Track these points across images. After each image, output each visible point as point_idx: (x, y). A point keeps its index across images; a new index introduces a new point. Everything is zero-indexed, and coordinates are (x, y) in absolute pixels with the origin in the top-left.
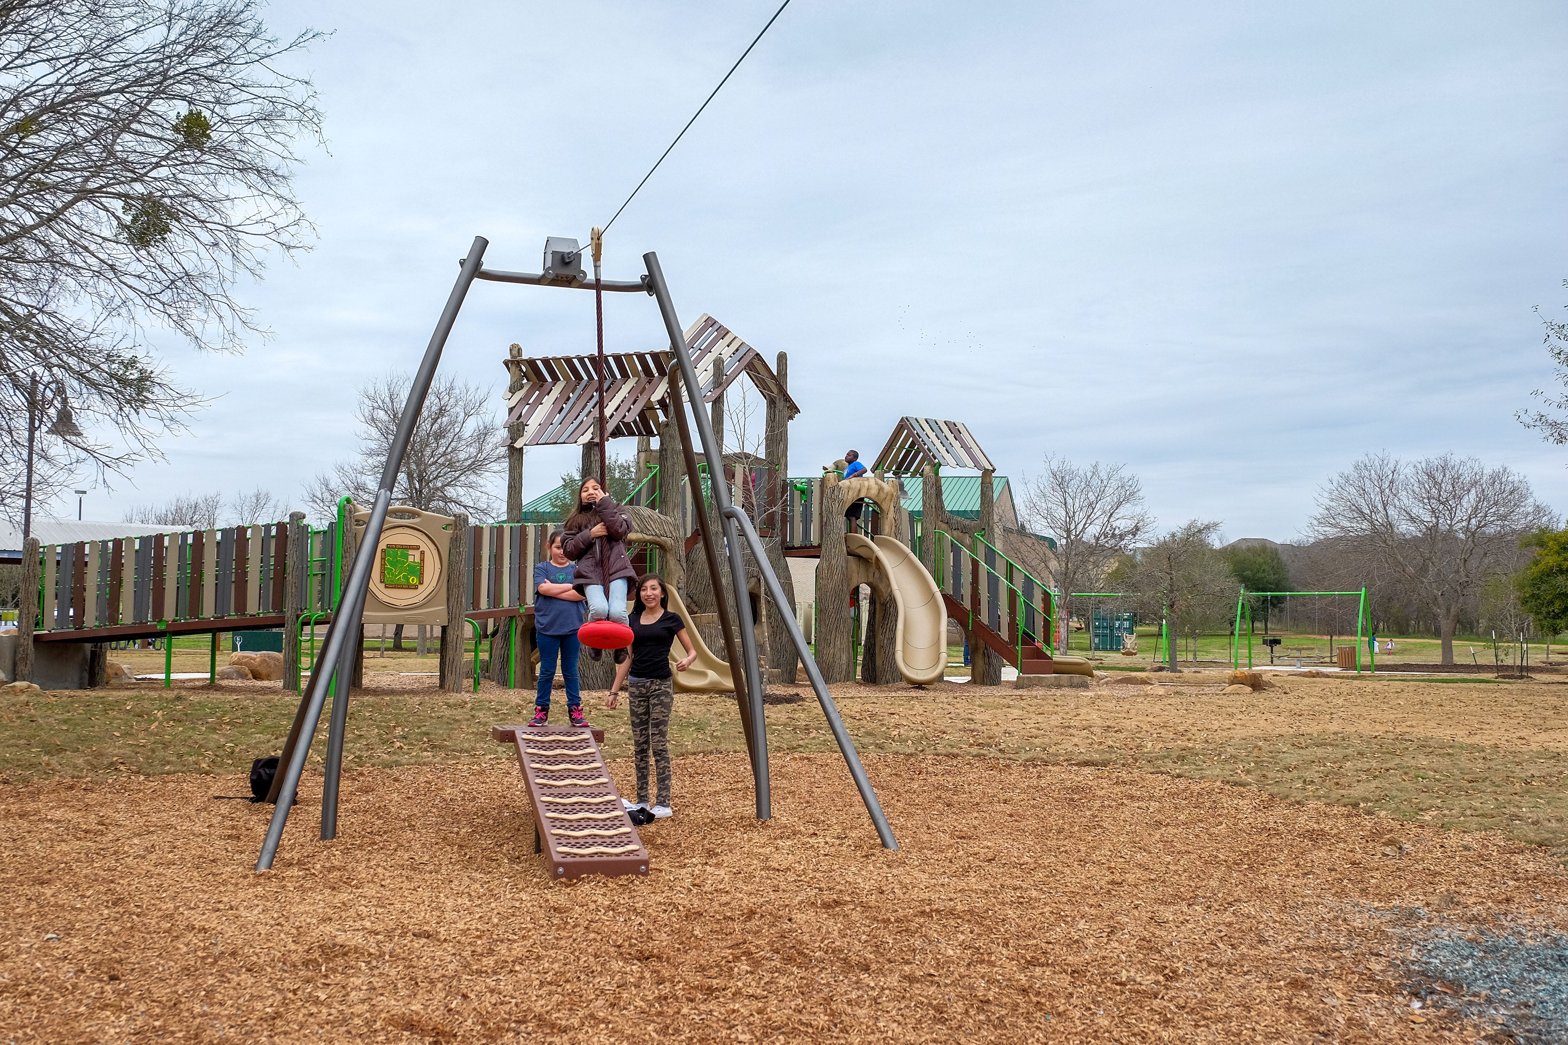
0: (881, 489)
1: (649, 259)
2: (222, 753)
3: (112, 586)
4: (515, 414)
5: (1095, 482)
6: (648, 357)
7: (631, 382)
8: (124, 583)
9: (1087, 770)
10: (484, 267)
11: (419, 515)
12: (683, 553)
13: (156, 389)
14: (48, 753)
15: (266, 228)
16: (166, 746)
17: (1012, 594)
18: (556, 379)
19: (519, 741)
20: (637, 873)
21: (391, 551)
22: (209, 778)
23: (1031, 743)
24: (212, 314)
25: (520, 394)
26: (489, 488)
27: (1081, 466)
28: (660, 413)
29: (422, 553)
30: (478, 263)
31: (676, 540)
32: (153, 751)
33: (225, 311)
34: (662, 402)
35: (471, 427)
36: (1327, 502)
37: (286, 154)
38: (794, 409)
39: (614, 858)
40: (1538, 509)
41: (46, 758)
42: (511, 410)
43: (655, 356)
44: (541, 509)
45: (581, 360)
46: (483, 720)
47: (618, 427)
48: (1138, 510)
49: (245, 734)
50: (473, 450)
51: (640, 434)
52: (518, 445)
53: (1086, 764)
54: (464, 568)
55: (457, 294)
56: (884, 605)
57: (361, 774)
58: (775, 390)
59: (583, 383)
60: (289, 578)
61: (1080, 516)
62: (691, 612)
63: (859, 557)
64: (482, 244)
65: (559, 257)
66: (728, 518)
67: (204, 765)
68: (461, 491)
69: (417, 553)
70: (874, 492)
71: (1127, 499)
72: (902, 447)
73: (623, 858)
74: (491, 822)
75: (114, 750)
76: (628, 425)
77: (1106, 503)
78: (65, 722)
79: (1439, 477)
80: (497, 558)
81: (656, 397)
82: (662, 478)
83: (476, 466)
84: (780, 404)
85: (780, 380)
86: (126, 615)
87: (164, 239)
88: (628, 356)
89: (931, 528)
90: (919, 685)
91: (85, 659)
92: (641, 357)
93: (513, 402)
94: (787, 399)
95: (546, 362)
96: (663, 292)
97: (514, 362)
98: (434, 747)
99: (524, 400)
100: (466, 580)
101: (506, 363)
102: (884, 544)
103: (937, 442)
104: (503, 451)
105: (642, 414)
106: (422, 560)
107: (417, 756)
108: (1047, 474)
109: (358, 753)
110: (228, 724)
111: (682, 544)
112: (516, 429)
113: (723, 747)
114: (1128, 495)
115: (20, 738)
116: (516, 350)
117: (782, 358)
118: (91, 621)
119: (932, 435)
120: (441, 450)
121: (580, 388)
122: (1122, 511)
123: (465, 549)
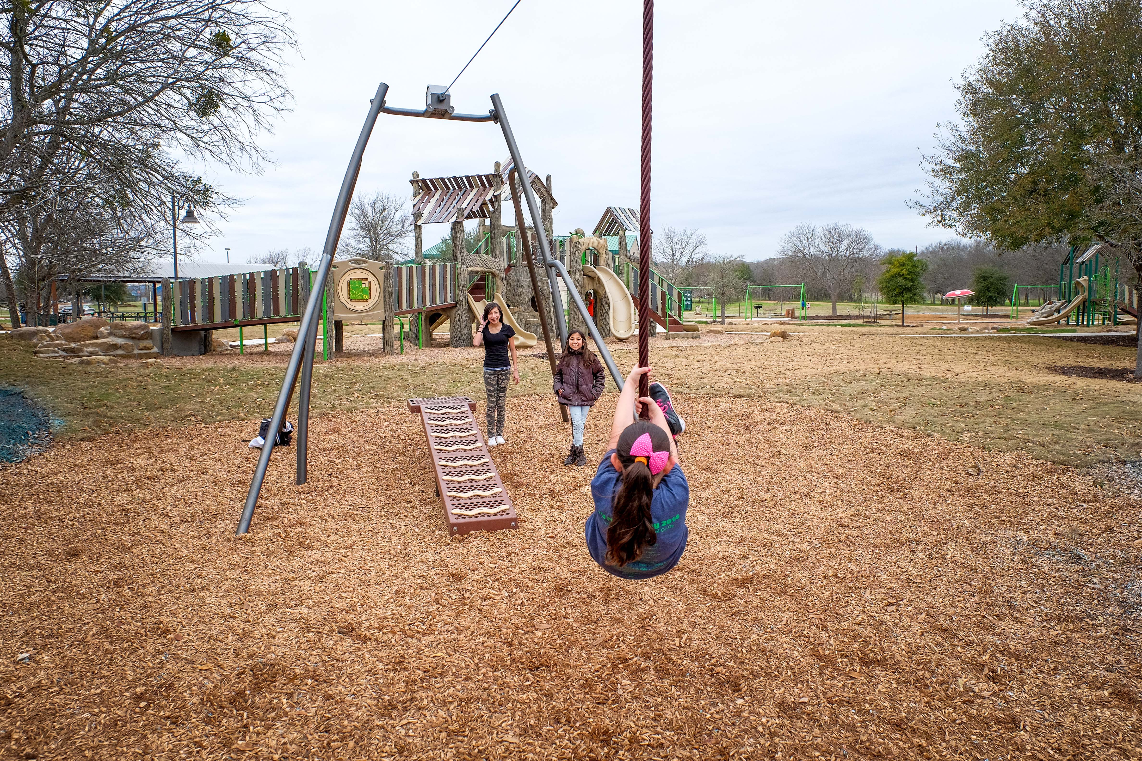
0: (599, 243)
1: (495, 99)
2: (253, 405)
3: (209, 302)
4: (417, 207)
5: (685, 237)
6: (483, 177)
7: (475, 190)
8: (215, 301)
9: (740, 400)
10: (387, 105)
11: (366, 262)
12: (504, 277)
13: (214, 196)
14: (148, 410)
15: (266, 99)
16: (221, 402)
17: (663, 293)
18: (436, 189)
19: (423, 413)
20: (509, 527)
21: (353, 282)
22: (243, 423)
23: (703, 383)
24: (244, 153)
25: (419, 197)
26: (408, 244)
27: (678, 229)
28: (490, 206)
29: (370, 282)
30: (382, 102)
31: (500, 271)
32: (213, 406)
33: (253, 152)
34: (491, 201)
35: (398, 216)
36: (784, 244)
37: (281, 62)
38: (555, 203)
39: (492, 518)
40: (877, 247)
41: (147, 414)
42: (414, 205)
43: (487, 177)
44: (432, 253)
45: (449, 179)
46: (404, 377)
47: (469, 214)
48: (704, 249)
49: (269, 392)
50: (399, 227)
51: (480, 217)
52: (418, 224)
53: (738, 396)
54: (392, 289)
55: (369, 123)
56: (601, 299)
57: (334, 417)
58: (545, 194)
59: (451, 191)
60: (300, 297)
61: (678, 253)
62: (509, 306)
63: (589, 277)
64: (384, 89)
65: (436, 96)
66: (551, 267)
67: (242, 414)
68: (395, 246)
69: (367, 282)
70: (595, 244)
71: (700, 245)
72: (607, 222)
73: (499, 517)
74: (408, 460)
75: (189, 407)
76: (473, 212)
77: (691, 246)
78: (165, 388)
79: (833, 232)
80: (410, 282)
81: (488, 198)
82: (492, 239)
83: (401, 234)
84: (549, 201)
85: (548, 189)
86: (218, 318)
87: (215, 111)
88: (473, 176)
89: (623, 262)
90: (622, 340)
91: (201, 338)
92: (480, 177)
93: (415, 202)
94: (552, 198)
95: (431, 180)
96: (504, 120)
97: (415, 181)
98: (377, 396)
99: (421, 200)
100: (394, 295)
101: (411, 182)
102: (601, 270)
103: (625, 219)
104: (412, 227)
105: (481, 208)
106: (370, 286)
107: (367, 403)
108: (663, 234)
109: (333, 402)
110: (260, 385)
111: (504, 273)
112: (418, 216)
113: (538, 391)
114: (701, 243)
115: (134, 400)
116: (416, 174)
117: (549, 178)
118: (199, 320)
119: (622, 215)
120: (385, 227)
121: (449, 194)
122: (697, 251)
123: (392, 279)
